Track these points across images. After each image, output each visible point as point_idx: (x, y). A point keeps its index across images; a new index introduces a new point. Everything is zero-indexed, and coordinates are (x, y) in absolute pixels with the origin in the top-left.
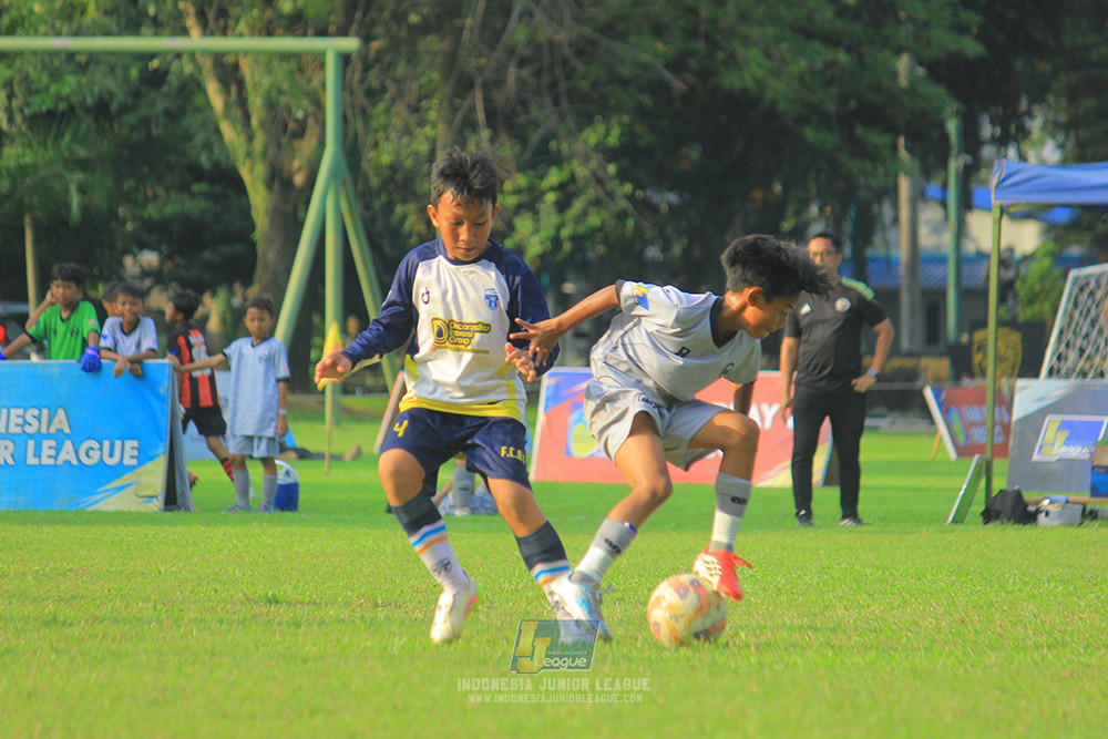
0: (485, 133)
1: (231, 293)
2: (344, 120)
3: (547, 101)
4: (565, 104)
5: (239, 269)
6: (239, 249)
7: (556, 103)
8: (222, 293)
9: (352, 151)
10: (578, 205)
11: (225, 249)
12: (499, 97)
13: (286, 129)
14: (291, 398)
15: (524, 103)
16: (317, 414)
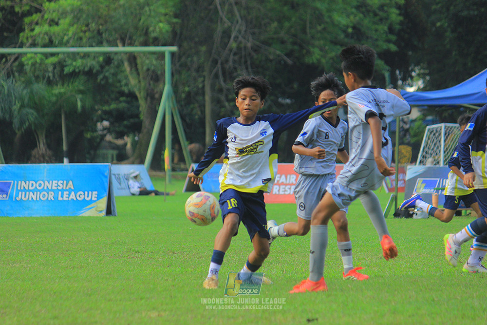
0: (221, 79)
1: (135, 136)
2: (172, 75)
3: (244, 67)
4: (250, 69)
5: (136, 128)
6: (136, 120)
7: (247, 68)
8: (131, 136)
9: (175, 87)
11: (132, 120)
12: (227, 66)
13: (152, 78)
14: (154, 173)
15: (235, 69)
16: (163, 178)
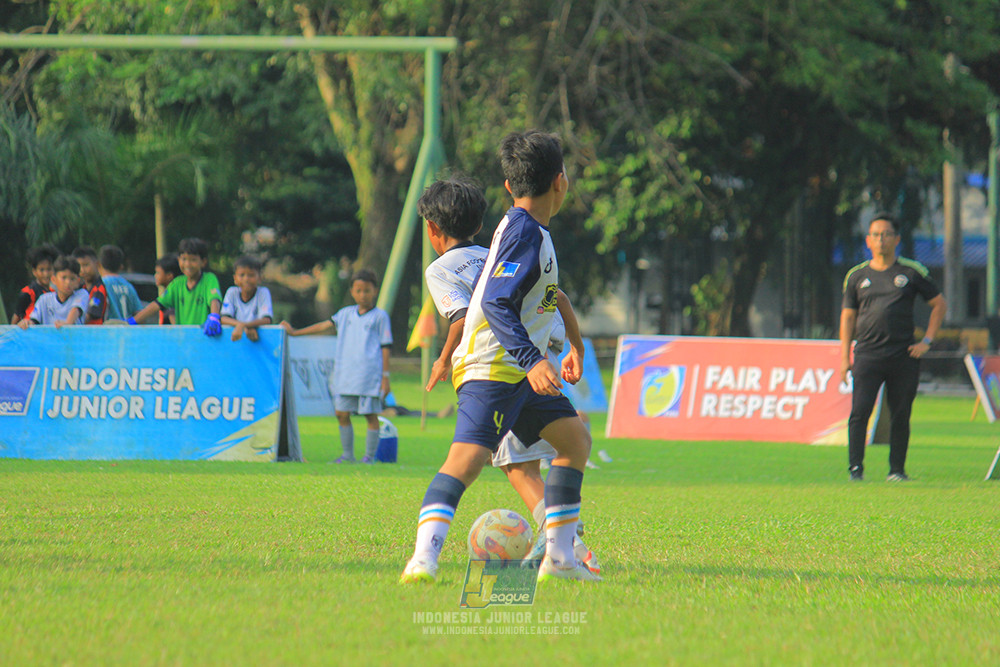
0: (568, 124)
1: (339, 267)
2: (442, 112)
3: (625, 95)
4: (641, 98)
5: (346, 244)
6: (346, 226)
7: (633, 97)
8: (330, 266)
9: (448, 140)
10: (652, 190)
11: (334, 227)
12: (580, 91)
13: (390, 119)
14: (394, 361)
15: (603, 97)
16: (414, 376)
